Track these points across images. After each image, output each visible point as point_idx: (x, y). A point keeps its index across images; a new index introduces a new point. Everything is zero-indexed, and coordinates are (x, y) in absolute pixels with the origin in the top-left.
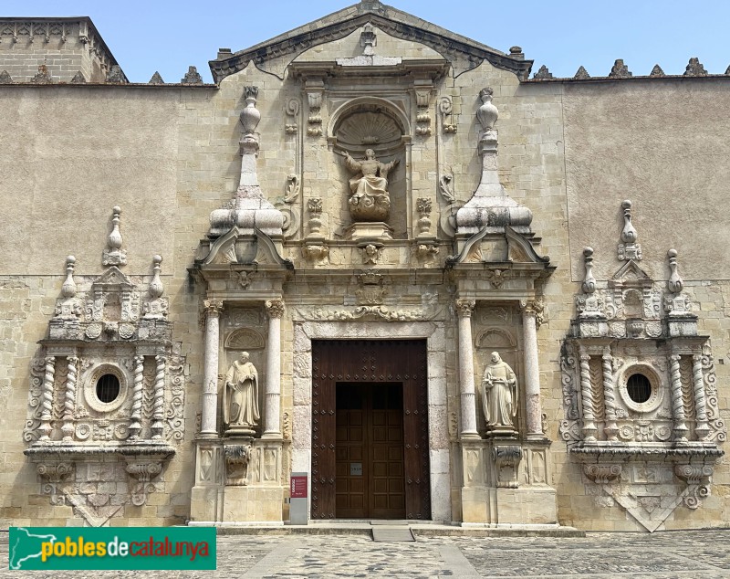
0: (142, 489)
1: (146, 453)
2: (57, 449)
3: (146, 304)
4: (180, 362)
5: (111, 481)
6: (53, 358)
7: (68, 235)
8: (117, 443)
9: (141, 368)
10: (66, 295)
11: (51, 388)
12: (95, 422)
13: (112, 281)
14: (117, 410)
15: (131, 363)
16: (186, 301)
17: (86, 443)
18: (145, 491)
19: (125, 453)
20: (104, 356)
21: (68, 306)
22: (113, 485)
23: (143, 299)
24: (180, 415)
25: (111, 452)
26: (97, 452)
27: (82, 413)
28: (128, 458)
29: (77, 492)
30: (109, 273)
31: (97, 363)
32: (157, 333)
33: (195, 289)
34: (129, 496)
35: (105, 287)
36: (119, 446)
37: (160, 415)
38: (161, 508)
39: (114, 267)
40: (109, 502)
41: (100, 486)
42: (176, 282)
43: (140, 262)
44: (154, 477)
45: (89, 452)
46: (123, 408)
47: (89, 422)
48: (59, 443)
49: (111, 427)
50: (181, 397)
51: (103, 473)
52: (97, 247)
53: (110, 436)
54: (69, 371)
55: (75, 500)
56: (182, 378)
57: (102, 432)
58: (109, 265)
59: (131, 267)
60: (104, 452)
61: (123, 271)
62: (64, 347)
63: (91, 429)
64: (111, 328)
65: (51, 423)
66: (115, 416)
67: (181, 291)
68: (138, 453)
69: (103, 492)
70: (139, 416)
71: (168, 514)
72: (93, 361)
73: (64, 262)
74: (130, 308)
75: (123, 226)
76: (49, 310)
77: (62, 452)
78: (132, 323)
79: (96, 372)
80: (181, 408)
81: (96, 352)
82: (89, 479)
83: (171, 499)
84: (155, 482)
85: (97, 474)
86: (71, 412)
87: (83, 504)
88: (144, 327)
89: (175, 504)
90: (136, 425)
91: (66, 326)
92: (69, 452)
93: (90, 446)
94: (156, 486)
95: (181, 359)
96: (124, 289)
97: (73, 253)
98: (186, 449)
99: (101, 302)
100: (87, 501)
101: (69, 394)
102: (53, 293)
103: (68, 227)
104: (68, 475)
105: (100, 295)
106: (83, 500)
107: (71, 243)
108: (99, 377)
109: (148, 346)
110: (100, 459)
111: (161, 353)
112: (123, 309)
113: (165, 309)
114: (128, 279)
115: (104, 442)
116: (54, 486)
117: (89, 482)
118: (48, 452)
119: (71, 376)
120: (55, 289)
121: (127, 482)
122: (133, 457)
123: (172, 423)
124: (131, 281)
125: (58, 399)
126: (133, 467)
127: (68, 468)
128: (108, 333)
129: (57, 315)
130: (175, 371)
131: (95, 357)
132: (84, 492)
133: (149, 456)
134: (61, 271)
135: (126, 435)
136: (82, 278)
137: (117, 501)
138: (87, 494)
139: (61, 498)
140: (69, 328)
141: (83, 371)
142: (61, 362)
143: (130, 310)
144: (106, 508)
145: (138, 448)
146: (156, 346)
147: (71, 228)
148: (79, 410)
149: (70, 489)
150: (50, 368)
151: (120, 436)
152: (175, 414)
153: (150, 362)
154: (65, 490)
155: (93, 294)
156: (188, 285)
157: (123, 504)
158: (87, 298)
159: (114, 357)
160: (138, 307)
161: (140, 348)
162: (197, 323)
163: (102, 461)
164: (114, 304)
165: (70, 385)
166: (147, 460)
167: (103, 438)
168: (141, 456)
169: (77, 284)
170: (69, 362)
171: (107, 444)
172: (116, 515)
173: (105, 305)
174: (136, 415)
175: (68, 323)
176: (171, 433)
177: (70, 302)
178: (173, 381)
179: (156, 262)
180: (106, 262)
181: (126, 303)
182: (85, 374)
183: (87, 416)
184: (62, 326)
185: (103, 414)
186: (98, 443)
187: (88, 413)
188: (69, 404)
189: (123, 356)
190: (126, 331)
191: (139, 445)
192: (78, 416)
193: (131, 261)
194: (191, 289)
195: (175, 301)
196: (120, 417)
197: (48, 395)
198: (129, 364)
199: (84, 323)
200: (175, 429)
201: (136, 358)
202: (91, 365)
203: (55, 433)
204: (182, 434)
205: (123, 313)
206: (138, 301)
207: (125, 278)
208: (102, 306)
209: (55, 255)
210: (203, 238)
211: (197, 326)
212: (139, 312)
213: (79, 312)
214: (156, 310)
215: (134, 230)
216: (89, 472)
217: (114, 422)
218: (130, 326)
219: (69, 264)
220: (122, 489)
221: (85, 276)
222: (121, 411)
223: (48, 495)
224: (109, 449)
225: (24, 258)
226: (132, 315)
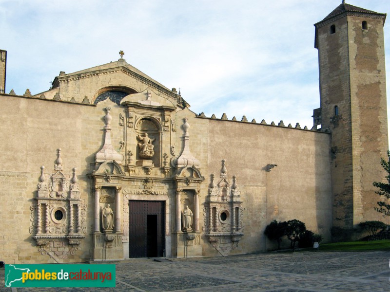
0: (74, 249)
2: (45, 236)
4: (84, 207)
6: (41, 204)
7: (41, 158)
9: (72, 209)
10: (41, 180)
13: (59, 176)
15: (68, 207)
20: (57, 204)
22: (63, 248)
23: (70, 183)
26: (59, 237)
31: (55, 207)
34: (69, 252)
39: (59, 171)
41: (59, 249)
43: (68, 170)
44: (78, 245)
47: (54, 227)
51: (60, 244)
52: (52, 163)
55: (50, 253)
56: (85, 212)
59: (65, 171)
61: (63, 173)
62: (44, 200)
63: (55, 230)
65: (41, 227)
70: (72, 225)
73: (40, 168)
74: (66, 186)
75: (62, 157)
76: (36, 186)
77: (48, 237)
78: (67, 192)
86: (48, 223)
88: (72, 194)
91: (44, 193)
93: (55, 235)
94: (78, 248)
96: (63, 179)
97: (43, 165)
101: (47, 217)
104: (48, 245)
106: (53, 253)
107: (42, 161)
108: (55, 211)
109: (74, 201)
111: (79, 204)
112: (63, 187)
113: (79, 188)
116: (43, 249)
117: (55, 247)
119: (47, 210)
120: (38, 178)
121: (68, 247)
124: (65, 177)
125: (42, 219)
126: (72, 242)
127: (48, 242)
129: (39, 188)
130: (82, 210)
131: (54, 204)
134: (39, 172)
138: (55, 251)
139: (46, 253)
141: (50, 209)
142: (44, 206)
146: (77, 201)
147: (42, 155)
149: (48, 249)
150: (39, 208)
153: (75, 206)
155: (52, 181)
157: (68, 255)
158: (49, 182)
159: (61, 204)
161: (71, 201)
163: (59, 240)
165: (47, 214)
167: (59, 232)
169: (46, 177)
172: (66, 258)
177: (43, 183)
178: (82, 214)
179: (74, 170)
180: (56, 169)
185: (59, 224)
187: (53, 224)
188: (47, 220)
189: (64, 204)
190: (65, 195)
191: (74, 235)
196: (64, 225)
199: (49, 191)
200: (84, 230)
201: (70, 205)
209: (36, 165)
212: (69, 189)
213: (47, 187)
214: (76, 188)
215: (66, 158)
216: (55, 244)
221: (48, 174)
223: (41, 252)
225: (25, 166)
226: (66, 189)
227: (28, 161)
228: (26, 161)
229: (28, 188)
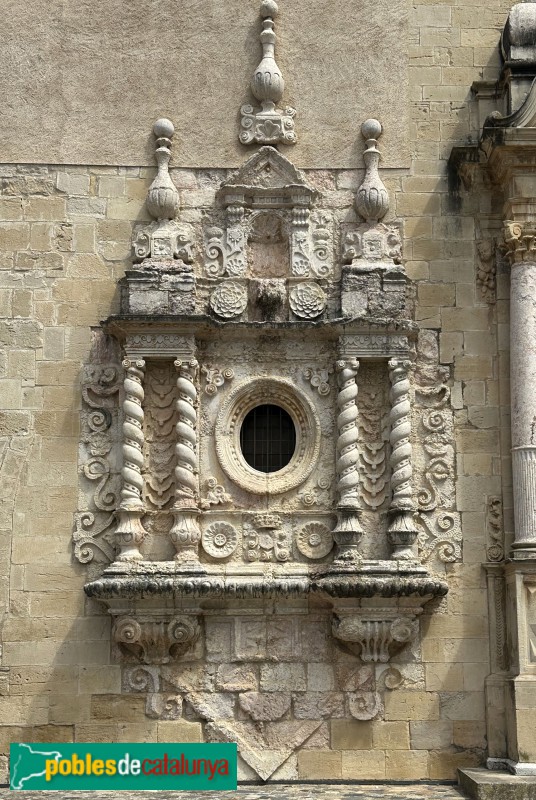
0: (371, 679)
1: (390, 592)
2: (170, 581)
3: (350, 236)
4: (440, 376)
5: (293, 661)
6: (142, 363)
7: (153, 72)
8: (304, 568)
9: (352, 389)
10: (157, 213)
11: (140, 435)
12: (246, 518)
13: (265, 181)
14: (296, 489)
15: (324, 376)
16: (445, 231)
17: (231, 567)
18: (379, 686)
19: (339, 591)
20: (256, 360)
21: (166, 241)
22: (297, 669)
23: (340, 227)
24: (448, 503)
25: (297, 588)
26: (263, 589)
27: (214, 497)
28: (341, 605)
29: (210, 687)
30: (255, 163)
31: (243, 378)
32: (388, 305)
33: (466, 204)
34: (339, 697)
35: (251, 196)
36: (310, 576)
37: (407, 501)
38: (418, 728)
39: (269, 148)
40: (291, 712)
41: (267, 671)
42: (418, 185)
43: (328, 136)
44: (398, 650)
45: (243, 589)
46: (311, 484)
47: (232, 516)
48: (171, 566)
49: (286, 530)
50: (448, 461)
51: (273, 641)
52: (224, 99)
53: (286, 551)
54: (182, 393)
55: (209, 706)
56: (446, 414)
57: (263, 540)
58: (255, 144)
59: (307, 149)
60: (279, 588)
61: (291, 157)
62: (165, 335)
63: (239, 536)
64: (272, 291)
65: (144, 517)
66: (292, 505)
67: (432, 207)
68: (371, 591)
69: (276, 686)
70: (357, 504)
71: (437, 741)
72: (232, 372)
73: (146, 134)
74: (311, 247)
75: (283, 52)
76: (117, 249)
77: (186, 588)
78: (318, 282)
79: (240, 398)
80: (448, 487)
81: (236, 350)
82: (239, 656)
83: (442, 705)
84: (400, 663)
85: (258, 642)
86: (189, 493)
87: (226, 716)
88: (354, 289)
89: (453, 717)
90: (352, 525)
91: (167, 286)
92: (202, 589)
93: (237, 574)
94: (405, 672)
95: (443, 369)
96: (296, 201)
97: (169, 113)
98: (468, 585)
99: (240, 231)
100: (238, 708)
101: (184, 449)
102: (126, 210)
103: (150, 52)
104: (190, 645)
105: (240, 214)
106: (228, 706)
107: (160, 90)
108: (245, 412)
109: (368, 335)
110: (264, 607)
111: (402, 352)
112: (295, 249)
113: (397, 248)
114: (303, 176)
115: (272, 567)
116: (154, 672)
117: (239, 663)
118: (150, 588)
119: (185, 405)
120: (130, 200)
121: (332, 662)
122: (353, 600)
123: (430, 522)
124: (310, 184)
125: (153, 463)
126: (354, 627)
127: (194, 628)
128: (264, 305)
129: (139, 261)
130: (428, 397)
131: (236, 362)
132: (230, 686)
133: (393, 600)
134: (141, 157)
135: (324, 550)
136: (190, 177)
137: (308, 707)
138: (237, 693)
139: (174, 703)
140: (175, 290)
141: (208, 396)
142: (161, 372)
143: (311, 251)
144: (285, 726)
145: (367, 580)
146: (388, 334)
147: (157, 53)
148: (206, 488)
149: (195, 678)
150: (134, 385)
151: (309, 552)
152: (438, 500)
153: (375, 374)
154: (182, 682)
155: (221, 212)
156: (445, 191)
157: (327, 718)
158: (205, 222)
159: (280, 363)
160: (329, 246)
161: (349, 340)
162: (472, 284)
163: (269, 611)
164: (267, 241)
165: (185, 427)
166: (386, 608)
167: (269, 554)
168: (377, 598)
169: (179, 190)
170: (178, 373)
171: (281, 569)
172: (312, 742)
173: (250, 241)
174: (351, 499)
175: (171, 278)
176: (432, 545)
177: (167, 231)
178: (426, 423)
179: (368, 136)
180: (249, 137)
181: (301, 234)
182: (214, 404)
183: (227, 504)
184: (156, 286)
185: (264, 498)
186: (256, 567)
187: (227, 497)
188: (185, 472)
189: (300, 361)
190: (308, 301)
191: (367, 573)
192: (206, 502)
193: (305, 136)
194: (454, 204)
195: (419, 230)
196: (304, 504)
197: (133, 450)
198: (320, 380)
199: (206, 282)
200: (441, 537)
201: (342, 363)
202: (228, 381)
203: (151, 542)
204: (458, 549)
205: (295, 259)
206: (328, 231)
207: (294, 175)
208: (244, 241)
209: (123, 119)
210: (477, 79)
211: (474, 291)
212: (331, 258)
213: (192, 256)
214: (377, 250)
215: (311, 60)
216: (238, 638)
217: (291, 518)
218: (315, 289)
219: (159, 137)
220: (320, 680)
221: (197, 171)
222: (308, 491)
223: (142, 695)
224: (291, 582)
225: (50, 123)
226: (317, 265)
227: (69, 91)
228: (59, 93)
229: (70, 263)
